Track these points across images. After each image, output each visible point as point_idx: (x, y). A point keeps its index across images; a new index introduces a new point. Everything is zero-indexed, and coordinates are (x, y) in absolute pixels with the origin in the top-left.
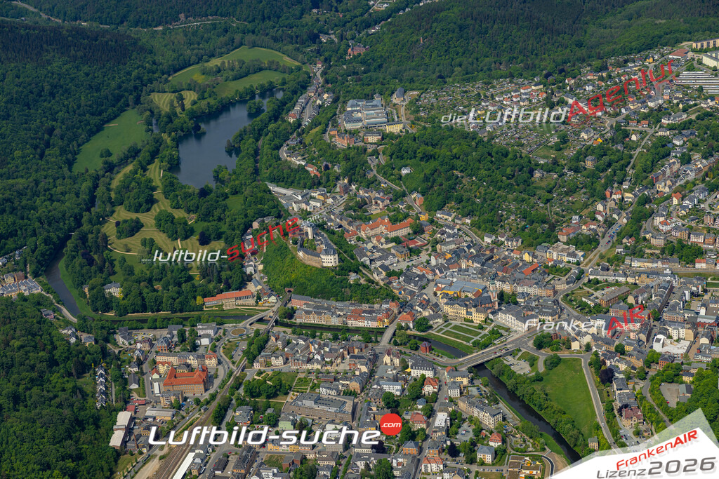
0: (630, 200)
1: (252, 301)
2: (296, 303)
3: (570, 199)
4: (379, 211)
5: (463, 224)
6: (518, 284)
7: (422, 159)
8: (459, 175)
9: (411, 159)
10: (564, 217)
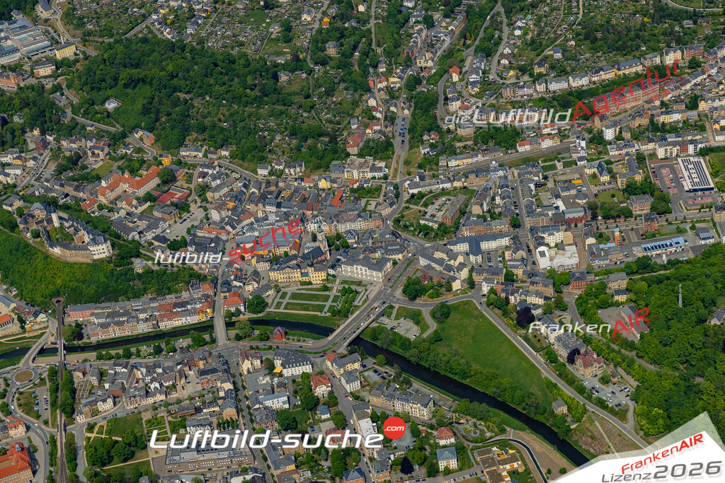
0: (398, 85)
1: (14, 328)
2: (76, 315)
3: (334, 99)
4: (101, 163)
5: (220, 158)
6: (338, 222)
7: (126, 86)
8: (188, 97)
9: (110, 89)
10: (340, 124)
